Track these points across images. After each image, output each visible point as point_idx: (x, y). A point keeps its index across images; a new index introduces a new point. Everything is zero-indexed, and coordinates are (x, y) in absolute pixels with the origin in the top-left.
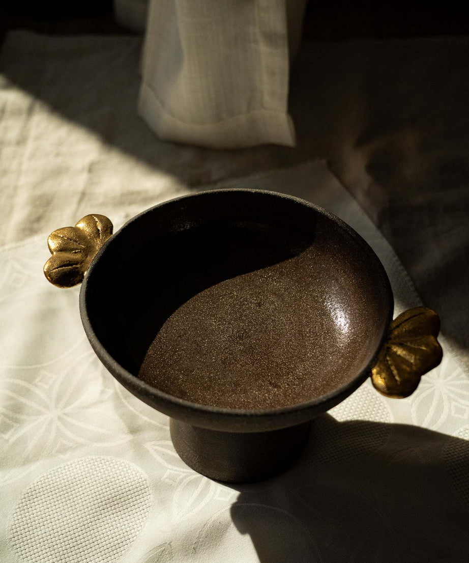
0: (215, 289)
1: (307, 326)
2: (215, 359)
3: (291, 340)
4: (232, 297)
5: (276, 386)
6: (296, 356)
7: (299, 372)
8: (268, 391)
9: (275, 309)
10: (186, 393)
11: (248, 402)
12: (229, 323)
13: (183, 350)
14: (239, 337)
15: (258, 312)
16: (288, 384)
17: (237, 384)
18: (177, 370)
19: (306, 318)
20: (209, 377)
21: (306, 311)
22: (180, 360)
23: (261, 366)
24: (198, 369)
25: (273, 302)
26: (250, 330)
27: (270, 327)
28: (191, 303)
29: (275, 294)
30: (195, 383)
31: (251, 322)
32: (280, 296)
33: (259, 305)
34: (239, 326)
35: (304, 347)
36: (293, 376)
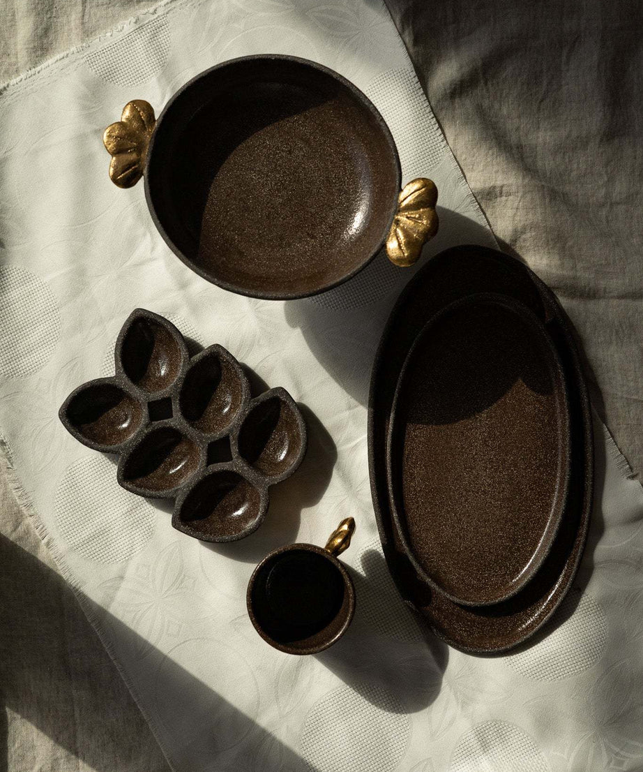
0: (250, 142)
1: (333, 171)
2: (261, 215)
3: (320, 188)
4: (265, 147)
5: (313, 237)
6: (326, 204)
7: (330, 221)
8: (308, 243)
9: (304, 156)
10: (243, 253)
11: (293, 256)
12: (267, 176)
13: (233, 209)
14: (278, 190)
15: (290, 160)
16: (322, 234)
17: (282, 238)
18: (232, 231)
19: (331, 163)
20: (259, 234)
21: (330, 155)
22: (232, 221)
23: (299, 218)
24: (249, 227)
25: (301, 149)
26: (285, 181)
27: (302, 175)
28: (232, 159)
29: (302, 139)
30: (249, 241)
31: (285, 172)
32: (307, 142)
33: (290, 152)
34: (276, 177)
35: (332, 194)
36: (325, 225)
